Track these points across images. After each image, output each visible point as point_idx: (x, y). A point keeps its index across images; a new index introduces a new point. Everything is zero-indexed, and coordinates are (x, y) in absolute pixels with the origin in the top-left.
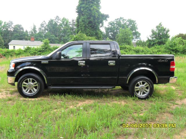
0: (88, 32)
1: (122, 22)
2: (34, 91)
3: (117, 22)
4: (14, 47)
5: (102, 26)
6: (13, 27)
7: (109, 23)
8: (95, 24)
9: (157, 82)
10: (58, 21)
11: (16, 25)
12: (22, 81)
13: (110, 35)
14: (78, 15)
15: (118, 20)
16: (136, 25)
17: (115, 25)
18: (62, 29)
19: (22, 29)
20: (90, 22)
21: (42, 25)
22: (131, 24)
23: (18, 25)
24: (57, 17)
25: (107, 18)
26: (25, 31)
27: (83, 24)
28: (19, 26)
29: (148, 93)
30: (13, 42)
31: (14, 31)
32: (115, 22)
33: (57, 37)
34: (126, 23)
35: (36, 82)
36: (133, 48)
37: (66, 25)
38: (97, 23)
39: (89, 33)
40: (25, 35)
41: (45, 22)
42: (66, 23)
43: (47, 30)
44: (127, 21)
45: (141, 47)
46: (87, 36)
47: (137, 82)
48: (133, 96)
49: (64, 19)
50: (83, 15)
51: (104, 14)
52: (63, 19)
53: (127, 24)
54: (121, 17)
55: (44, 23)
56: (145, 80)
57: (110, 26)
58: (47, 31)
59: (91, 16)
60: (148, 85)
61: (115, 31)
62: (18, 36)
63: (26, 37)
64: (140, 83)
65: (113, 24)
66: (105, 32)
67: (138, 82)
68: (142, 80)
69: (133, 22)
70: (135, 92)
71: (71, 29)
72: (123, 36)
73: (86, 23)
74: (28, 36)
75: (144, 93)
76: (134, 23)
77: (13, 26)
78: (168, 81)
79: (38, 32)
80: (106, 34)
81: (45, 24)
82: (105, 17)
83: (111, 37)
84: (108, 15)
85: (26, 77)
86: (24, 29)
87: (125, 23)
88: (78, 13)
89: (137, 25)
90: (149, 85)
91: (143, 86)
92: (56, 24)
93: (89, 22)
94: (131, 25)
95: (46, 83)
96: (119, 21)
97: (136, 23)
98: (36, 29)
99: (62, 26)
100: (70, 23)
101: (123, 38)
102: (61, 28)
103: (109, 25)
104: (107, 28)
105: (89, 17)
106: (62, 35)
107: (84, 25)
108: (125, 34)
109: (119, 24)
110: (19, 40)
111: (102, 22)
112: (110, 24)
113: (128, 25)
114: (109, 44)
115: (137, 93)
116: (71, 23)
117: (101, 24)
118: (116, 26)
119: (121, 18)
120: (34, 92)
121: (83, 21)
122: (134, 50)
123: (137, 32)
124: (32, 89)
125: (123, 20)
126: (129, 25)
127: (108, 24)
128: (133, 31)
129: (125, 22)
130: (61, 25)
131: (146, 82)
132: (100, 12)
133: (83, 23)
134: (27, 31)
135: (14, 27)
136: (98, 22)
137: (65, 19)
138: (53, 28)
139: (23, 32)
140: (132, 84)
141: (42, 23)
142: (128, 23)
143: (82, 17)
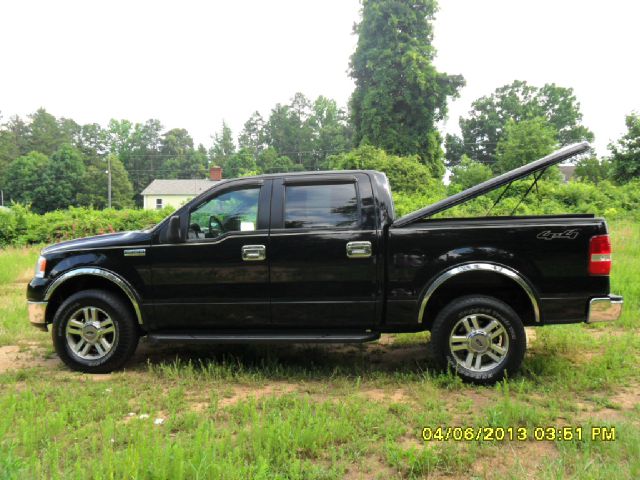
0: (392, 142)
1: (521, 98)
2: (104, 350)
3: (503, 97)
4: (159, 201)
5: (441, 118)
6: (160, 140)
7: (473, 104)
8: (418, 111)
9: (538, 320)
10: (302, 110)
11: (171, 133)
12: (64, 317)
13: (481, 147)
14: (355, 87)
15: (507, 93)
16: (574, 104)
17: (498, 109)
18: (318, 134)
19: (190, 142)
20: (399, 106)
21: (250, 127)
22: (555, 101)
23: (177, 130)
24: (299, 95)
25: (458, 88)
26: (196, 148)
27: (377, 114)
28: (180, 134)
29: (503, 358)
30: (157, 185)
31: (164, 150)
32: (497, 100)
33: (298, 162)
34: (535, 99)
35: (109, 321)
36: (553, 190)
37: (329, 120)
38: (425, 109)
39: (397, 145)
40: (197, 161)
41: (258, 115)
42: (329, 116)
43: (268, 141)
44: (538, 91)
45: (584, 185)
46: (389, 153)
47: (456, 316)
48: (445, 372)
49: (321, 102)
50: (374, 84)
51: (445, 74)
52: (317, 103)
53: (541, 104)
54: (516, 81)
55: (258, 118)
56: (488, 311)
57: (479, 113)
58: (266, 146)
59: (401, 83)
60: (502, 330)
61: (498, 130)
62: (177, 167)
63: (202, 168)
64: (469, 320)
65: (488, 107)
66: (462, 139)
67: (463, 317)
68: (477, 310)
69: (564, 92)
70: (451, 356)
71: (344, 134)
72: (520, 147)
73: (384, 109)
74: (206, 165)
75: (486, 361)
76: (566, 96)
77: (161, 134)
78: (583, 312)
79: (237, 150)
80: (465, 141)
81: (260, 122)
82: (451, 85)
83: (484, 152)
84: (460, 77)
85: (77, 305)
86: (194, 141)
87: (532, 99)
88: (356, 80)
89: (578, 104)
90: (506, 327)
91: (484, 331)
92: (295, 120)
93: (395, 106)
94: (557, 107)
95: (140, 321)
96: (511, 94)
97: (574, 98)
98: (231, 139)
99: (316, 125)
100: (340, 112)
101: (521, 155)
102: (312, 131)
103: (473, 112)
104: (468, 121)
105: (394, 87)
106: (316, 156)
107: (379, 118)
108: (527, 139)
109: (509, 104)
110: (180, 178)
111: (441, 103)
112: (478, 109)
113: (544, 108)
114: (353, 182)
115: (459, 361)
116: (343, 112)
117: (437, 111)
118: (500, 112)
119: (517, 84)
120: (102, 354)
121: (374, 104)
122: (558, 197)
123: (582, 127)
124: (98, 342)
125: (526, 89)
126: (547, 105)
127: (473, 109)
128: (563, 124)
129: (534, 95)
130: (311, 123)
131: (495, 317)
132: (432, 69)
133: (374, 110)
134: (202, 150)
135: (164, 138)
136: (426, 105)
137: (326, 103)
138: (287, 133)
139: (192, 153)
140: (439, 325)
141: (251, 119)
142: (545, 98)
143: (372, 92)
